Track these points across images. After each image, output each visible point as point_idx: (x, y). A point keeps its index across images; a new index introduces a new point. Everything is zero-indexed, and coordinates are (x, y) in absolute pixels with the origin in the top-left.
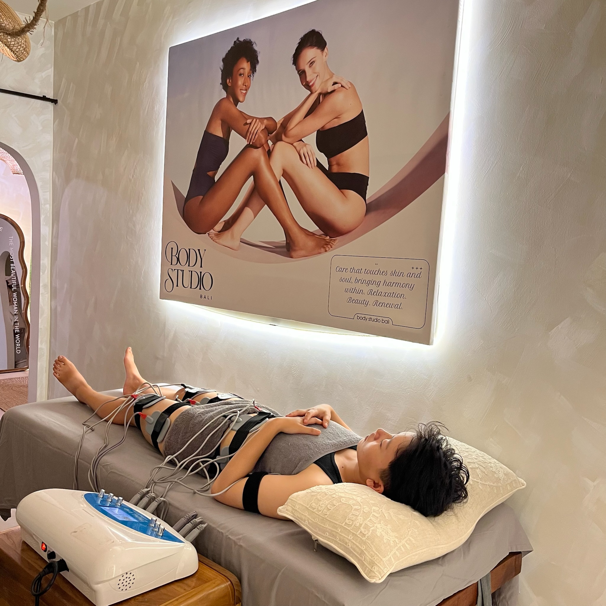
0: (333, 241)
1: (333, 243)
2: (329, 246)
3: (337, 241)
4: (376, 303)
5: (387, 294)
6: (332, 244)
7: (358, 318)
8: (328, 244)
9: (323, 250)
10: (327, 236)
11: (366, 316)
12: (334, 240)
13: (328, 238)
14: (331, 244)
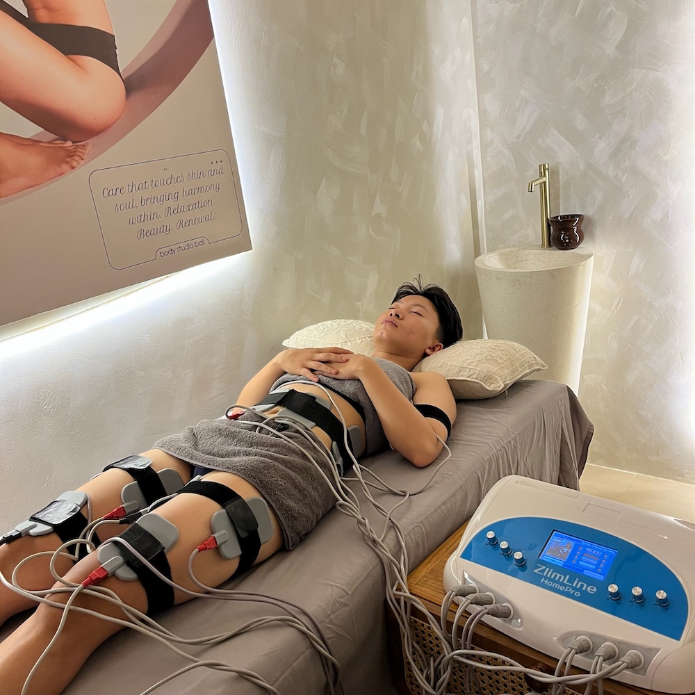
0: (82, 148)
1: (84, 151)
2: (77, 158)
3: (89, 147)
4: (181, 224)
5: (191, 207)
6: (82, 153)
7: (162, 254)
8: (72, 154)
9: (65, 167)
10: (65, 140)
11: (173, 248)
12: (83, 145)
13: (69, 143)
14: (78, 153)
